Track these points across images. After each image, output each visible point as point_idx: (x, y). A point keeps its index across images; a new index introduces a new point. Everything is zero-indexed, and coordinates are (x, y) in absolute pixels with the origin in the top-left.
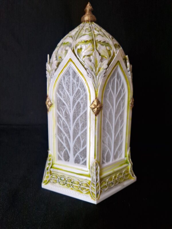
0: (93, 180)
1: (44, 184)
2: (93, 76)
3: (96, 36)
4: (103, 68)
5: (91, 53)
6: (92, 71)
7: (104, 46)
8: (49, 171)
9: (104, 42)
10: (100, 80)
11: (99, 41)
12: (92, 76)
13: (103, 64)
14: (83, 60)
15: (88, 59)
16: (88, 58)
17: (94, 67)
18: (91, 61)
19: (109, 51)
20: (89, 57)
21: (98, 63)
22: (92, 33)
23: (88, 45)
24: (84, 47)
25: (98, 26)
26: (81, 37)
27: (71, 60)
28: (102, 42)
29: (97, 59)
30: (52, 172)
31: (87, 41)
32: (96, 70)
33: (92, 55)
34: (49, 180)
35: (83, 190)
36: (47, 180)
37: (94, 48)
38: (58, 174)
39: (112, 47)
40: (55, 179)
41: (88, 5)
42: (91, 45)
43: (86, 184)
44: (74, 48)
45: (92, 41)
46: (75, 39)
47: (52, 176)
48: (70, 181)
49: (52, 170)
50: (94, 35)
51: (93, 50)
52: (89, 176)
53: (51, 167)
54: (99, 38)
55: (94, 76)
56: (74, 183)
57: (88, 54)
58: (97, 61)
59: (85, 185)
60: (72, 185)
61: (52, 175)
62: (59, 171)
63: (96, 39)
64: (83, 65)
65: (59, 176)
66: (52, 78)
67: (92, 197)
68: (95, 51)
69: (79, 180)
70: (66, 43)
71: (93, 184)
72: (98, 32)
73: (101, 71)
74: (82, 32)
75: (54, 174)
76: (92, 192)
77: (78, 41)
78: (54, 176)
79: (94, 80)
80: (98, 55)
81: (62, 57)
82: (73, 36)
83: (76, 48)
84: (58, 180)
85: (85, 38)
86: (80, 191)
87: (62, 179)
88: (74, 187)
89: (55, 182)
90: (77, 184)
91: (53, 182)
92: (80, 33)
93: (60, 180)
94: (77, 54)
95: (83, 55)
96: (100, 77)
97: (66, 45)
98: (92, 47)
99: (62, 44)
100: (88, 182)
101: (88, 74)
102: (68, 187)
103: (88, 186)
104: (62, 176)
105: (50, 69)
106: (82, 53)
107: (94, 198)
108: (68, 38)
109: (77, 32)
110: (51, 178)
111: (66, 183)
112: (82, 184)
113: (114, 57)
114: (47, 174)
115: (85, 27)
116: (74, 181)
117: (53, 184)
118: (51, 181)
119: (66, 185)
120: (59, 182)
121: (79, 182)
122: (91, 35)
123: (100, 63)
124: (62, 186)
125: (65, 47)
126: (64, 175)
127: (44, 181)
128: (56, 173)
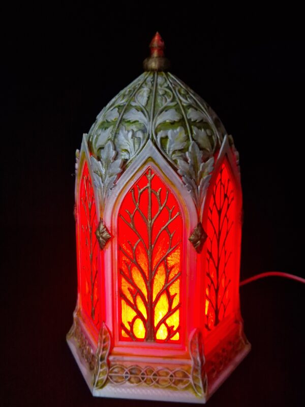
0: (196, 363)
1: (97, 388)
3: (186, 109)
4: (208, 172)
5: (185, 145)
6: (191, 178)
7: (203, 130)
8: (105, 361)
9: (202, 121)
10: (204, 193)
11: (192, 120)
12: (191, 187)
13: (208, 166)
14: (171, 159)
15: (181, 158)
16: (180, 154)
17: (194, 172)
18: (186, 160)
19: (210, 137)
20: (182, 152)
21: (199, 164)
22: (178, 103)
23: (178, 129)
24: (170, 133)
25: (182, 85)
26: (161, 112)
27: (150, 159)
28: (197, 121)
29: (196, 157)
30: (112, 363)
31: (175, 122)
32: (196, 177)
33: (187, 149)
34: (107, 379)
35: (178, 383)
36: (102, 380)
37: (188, 136)
38: (124, 364)
39: (214, 130)
40: (119, 375)
41: (156, 38)
42: (183, 131)
43: (183, 372)
44: (152, 135)
45: (182, 122)
46: (151, 117)
48: (152, 373)
49: (111, 358)
50: (183, 106)
51: (188, 139)
52: (188, 357)
53: (110, 354)
54: (192, 115)
55: (195, 187)
56: (160, 376)
57: (180, 148)
58: (197, 160)
59: (181, 375)
60: (155, 379)
61: (112, 368)
62: (126, 358)
63: (188, 118)
64: (176, 170)
65: (127, 368)
66: (111, 189)
67: (196, 393)
68: (191, 142)
69: (168, 368)
70: (131, 122)
71: (195, 370)
72: (186, 99)
73: (205, 177)
74: (159, 101)
75: (116, 366)
76: (195, 385)
77: (158, 123)
78: (116, 370)
79: (195, 194)
80: (198, 149)
81: (129, 150)
82: (145, 108)
83: (156, 135)
84: (127, 375)
85: (169, 116)
86: (172, 387)
87: (133, 371)
88: (160, 382)
89: (120, 380)
90: (166, 376)
91: (117, 382)
92: (156, 103)
93: (129, 375)
94: (161, 147)
95: (171, 149)
96: (203, 188)
97: (134, 127)
98: (186, 134)
99: (123, 123)
100: (186, 368)
101: (185, 184)
102: (148, 384)
103: (185, 376)
104: (133, 367)
105: (103, 171)
106: (170, 146)
107: (200, 395)
108: (134, 110)
109: (149, 98)
110: (110, 374)
111: (143, 378)
112: (174, 373)
113: (219, 148)
114: (101, 368)
115: (159, 87)
116: (158, 372)
117: (116, 386)
118: (111, 380)
119: (143, 381)
120: (127, 379)
121: (168, 371)
122: (177, 109)
123: (202, 164)
124: (135, 384)
125: (133, 131)
126: (138, 364)
127: (98, 383)
128: (121, 363)
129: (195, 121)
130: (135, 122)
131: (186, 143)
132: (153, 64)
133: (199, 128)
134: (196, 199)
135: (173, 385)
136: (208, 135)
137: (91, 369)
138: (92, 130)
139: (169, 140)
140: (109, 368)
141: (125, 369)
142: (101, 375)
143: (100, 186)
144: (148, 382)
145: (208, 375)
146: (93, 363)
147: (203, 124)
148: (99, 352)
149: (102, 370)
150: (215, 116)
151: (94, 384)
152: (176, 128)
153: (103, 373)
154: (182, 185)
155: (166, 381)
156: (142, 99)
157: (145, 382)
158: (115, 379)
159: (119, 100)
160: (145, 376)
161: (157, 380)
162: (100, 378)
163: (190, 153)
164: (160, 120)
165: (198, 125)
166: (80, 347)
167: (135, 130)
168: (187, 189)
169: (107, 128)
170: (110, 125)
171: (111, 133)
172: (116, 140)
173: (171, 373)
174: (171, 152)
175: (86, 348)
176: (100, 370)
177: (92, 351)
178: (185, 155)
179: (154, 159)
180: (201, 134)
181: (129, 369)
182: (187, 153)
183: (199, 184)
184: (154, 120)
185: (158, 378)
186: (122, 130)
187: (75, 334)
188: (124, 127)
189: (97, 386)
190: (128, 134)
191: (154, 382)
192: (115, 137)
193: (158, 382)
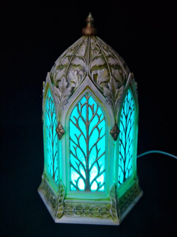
0: (114, 203)
1: (58, 218)
2: (112, 103)
3: (108, 58)
4: (120, 94)
6: (111, 98)
7: (117, 70)
8: (62, 203)
9: (116, 65)
10: (118, 106)
11: (111, 64)
13: (120, 91)
14: (100, 87)
15: (105, 86)
16: (104, 84)
17: (113, 94)
18: (108, 87)
19: (121, 74)
20: (106, 83)
21: (115, 90)
22: (103, 55)
23: (103, 70)
24: (99, 72)
25: (105, 44)
26: (94, 59)
27: (88, 87)
28: (114, 65)
29: (114, 86)
30: (66, 204)
31: (101, 65)
32: (114, 97)
33: (109, 82)
34: (63, 213)
35: (104, 214)
36: (60, 213)
37: (109, 74)
38: (73, 204)
39: (123, 70)
40: (70, 210)
41: (90, 16)
42: (106, 71)
44: (89, 73)
45: (105, 65)
46: (88, 63)
47: (66, 207)
48: (88, 209)
49: (65, 201)
50: (106, 56)
51: (109, 75)
52: (109, 200)
53: (65, 199)
54: (111, 61)
56: (93, 210)
57: (105, 81)
58: (114, 87)
59: (105, 210)
60: (90, 212)
62: (74, 201)
63: (109, 63)
64: (102, 93)
65: (74, 206)
66: (65, 105)
67: (114, 220)
68: (111, 77)
69: (98, 206)
70: (76, 65)
71: (113, 207)
72: (108, 52)
73: (119, 97)
74: (92, 53)
75: (68, 205)
76: (113, 215)
77: (92, 66)
78: (68, 208)
79: (113, 107)
80: (115, 81)
81: (75, 82)
82: (84, 57)
83: (91, 73)
84: (74, 210)
85: (98, 62)
86: (100, 217)
87: (78, 208)
88: (93, 214)
89: (70, 213)
90: (97, 210)
91: (69, 214)
92: (91, 54)
93: (76, 211)
94: (94, 80)
95: (100, 81)
96: (118, 104)
97: (78, 68)
98: (108, 72)
99: (71, 66)
100: (108, 205)
101: (108, 101)
102: (87, 215)
103: (108, 210)
104: (78, 206)
105: (60, 94)
106: (99, 79)
107: (116, 220)
108: (77, 59)
109: (86, 51)
110: (65, 210)
111: (84, 212)
112: (101, 209)
113: (127, 81)
114: (60, 207)
115: (92, 45)
116: (92, 208)
117: (68, 216)
118: (65, 213)
119: (83, 214)
120: (75, 212)
121: (98, 207)
122: (103, 58)
123: (117, 90)
124: (80, 215)
125: (77, 71)
126: (80, 204)
127: (58, 215)
128: (71, 204)
129: (113, 65)
130: (78, 65)
131: (108, 78)
132: (88, 31)
133: (115, 69)
134: (114, 110)
135: (101, 215)
136: (120, 73)
137: (54, 207)
138: (53, 70)
139: (98, 76)
140: (64, 207)
141: (73, 207)
142: (60, 211)
143: (59, 103)
144: (86, 214)
145: (120, 209)
146: (55, 204)
147: (117, 67)
148: (58, 198)
149: (60, 208)
150: (124, 62)
151: (56, 216)
152: (102, 69)
153: (61, 209)
154: (106, 102)
155: (97, 213)
156: (82, 52)
157: (85, 214)
158: (68, 213)
159: (68, 52)
160: (85, 211)
161: (91, 213)
162: (59, 213)
163: (111, 83)
164: (93, 64)
165: (115, 67)
166: (46, 195)
167: (79, 70)
168: (109, 104)
169: (62, 69)
170: (64, 67)
171: (65, 72)
172: (68, 76)
173: (99, 209)
174: (99, 83)
175: (50, 196)
176: (59, 208)
177: (54, 197)
178: (108, 84)
179: (90, 87)
180: (117, 72)
181: (75, 207)
182: (109, 84)
183: (116, 101)
184: (90, 64)
185: (92, 212)
186: (71, 70)
187: (43, 188)
188: (72, 69)
189: (57, 217)
190: (74, 73)
191: (90, 214)
192: (67, 74)
193: (92, 214)
